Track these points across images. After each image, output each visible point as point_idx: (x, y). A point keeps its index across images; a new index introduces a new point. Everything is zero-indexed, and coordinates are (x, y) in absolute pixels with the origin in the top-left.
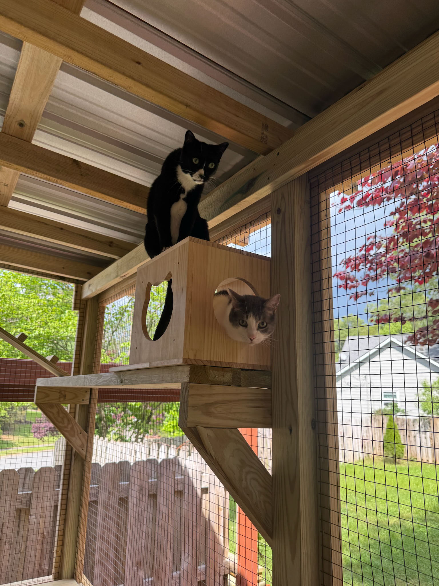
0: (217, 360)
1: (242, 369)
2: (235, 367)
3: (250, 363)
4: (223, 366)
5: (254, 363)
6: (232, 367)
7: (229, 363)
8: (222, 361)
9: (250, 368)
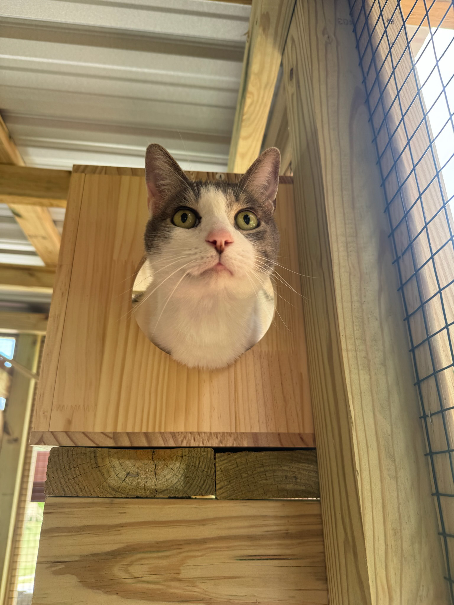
0: (137, 430)
1: (217, 450)
2: (193, 444)
3: (242, 429)
4: (155, 444)
5: (256, 430)
6: (184, 445)
7: (174, 435)
8: (150, 430)
9: (245, 444)
